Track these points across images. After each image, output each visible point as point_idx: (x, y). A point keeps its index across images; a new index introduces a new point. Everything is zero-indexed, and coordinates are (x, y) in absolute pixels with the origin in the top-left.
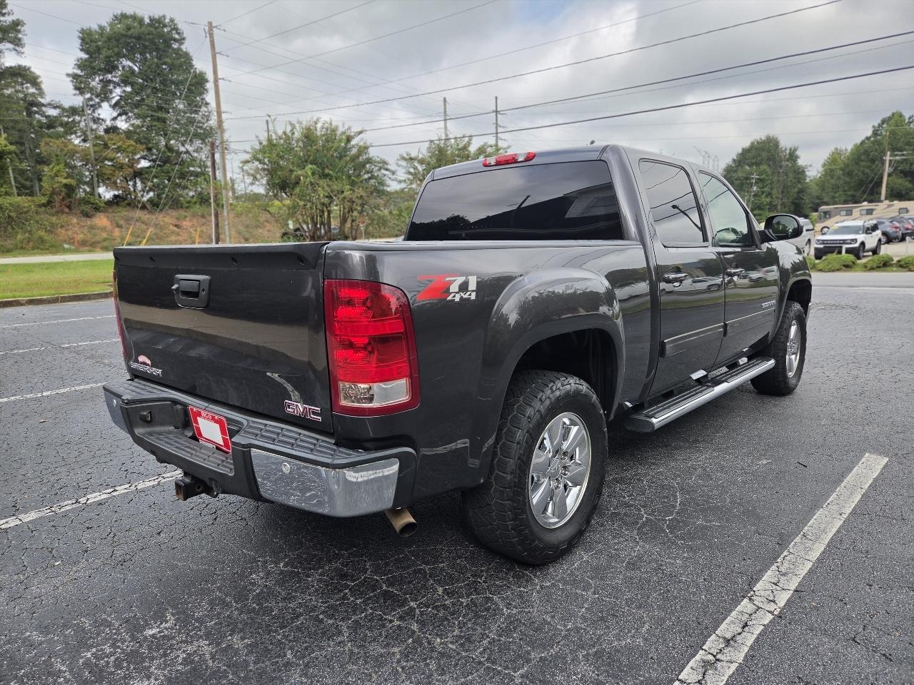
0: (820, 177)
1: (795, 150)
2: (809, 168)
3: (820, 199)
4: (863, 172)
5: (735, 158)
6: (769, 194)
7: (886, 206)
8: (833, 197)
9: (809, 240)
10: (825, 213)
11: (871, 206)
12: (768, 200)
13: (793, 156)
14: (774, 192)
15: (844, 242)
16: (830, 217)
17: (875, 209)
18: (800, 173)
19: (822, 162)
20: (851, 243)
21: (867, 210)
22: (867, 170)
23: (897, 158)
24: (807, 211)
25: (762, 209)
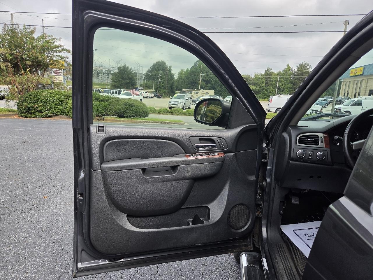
0: (178, 79)
1: (171, 67)
2: (175, 75)
4: (192, 78)
5: (151, 67)
6: (163, 83)
7: (202, 91)
10: (184, 92)
12: (163, 85)
13: (170, 70)
14: (165, 82)
17: (199, 92)
18: (172, 76)
19: (178, 73)
21: (197, 92)
22: (193, 78)
25: (161, 88)
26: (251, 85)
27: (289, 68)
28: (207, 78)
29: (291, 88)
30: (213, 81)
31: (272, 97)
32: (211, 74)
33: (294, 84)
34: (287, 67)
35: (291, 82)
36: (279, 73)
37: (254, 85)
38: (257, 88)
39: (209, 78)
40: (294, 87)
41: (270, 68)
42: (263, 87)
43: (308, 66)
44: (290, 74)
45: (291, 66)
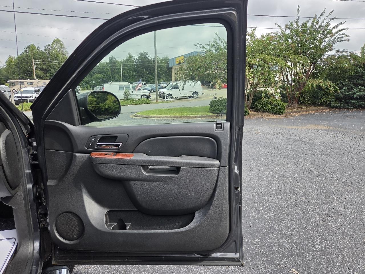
0: (6, 68)
3: (7, 77)
4: (24, 67)
7: (38, 82)
8: (14, 77)
9: (10, 96)
10: (13, 83)
11: (32, 81)
15: (28, 97)
16: (15, 85)
17: (34, 83)
19: (5, 61)
20: (31, 98)
21: (30, 83)
22: (26, 66)
23: (37, 62)
24: (3, 82)
26: (97, 73)
27: (131, 57)
28: (44, 66)
29: (136, 76)
30: (52, 70)
31: (104, 85)
32: (49, 62)
33: (138, 72)
34: (129, 56)
35: (135, 70)
36: (123, 62)
37: (100, 73)
38: (103, 76)
39: (47, 66)
40: (139, 74)
41: (113, 56)
42: (109, 75)
43: (147, 54)
44: (133, 62)
45: (132, 54)
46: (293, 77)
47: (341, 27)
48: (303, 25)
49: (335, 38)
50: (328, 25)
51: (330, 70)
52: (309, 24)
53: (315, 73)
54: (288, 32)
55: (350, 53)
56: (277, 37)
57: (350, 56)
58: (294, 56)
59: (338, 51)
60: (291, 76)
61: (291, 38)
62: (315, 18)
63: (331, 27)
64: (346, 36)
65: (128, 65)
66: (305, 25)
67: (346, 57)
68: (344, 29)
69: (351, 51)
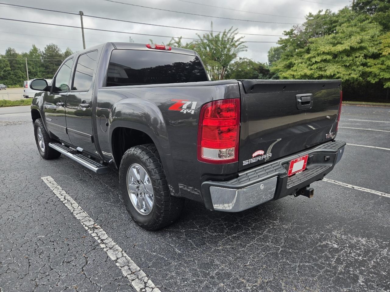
27: (35, 50)
29: (44, 72)
33: (47, 68)
34: (33, 48)
35: (42, 65)
36: (25, 55)
40: (47, 70)
41: (12, 48)
42: (8, 70)
43: (57, 48)
44: (39, 56)
45: (37, 47)
46: (212, 77)
47: (241, 40)
48: (216, 37)
49: (239, 48)
50: (233, 38)
51: (237, 72)
52: (221, 36)
53: (227, 75)
54: (205, 41)
55: (249, 60)
56: (198, 44)
57: (249, 62)
58: (210, 61)
59: (241, 59)
60: (211, 76)
61: (209, 46)
62: (225, 32)
63: (235, 39)
64: (246, 47)
65: (33, 60)
66: (217, 37)
67: (247, 62)
68: (244, 42)
69: (250, 59)
